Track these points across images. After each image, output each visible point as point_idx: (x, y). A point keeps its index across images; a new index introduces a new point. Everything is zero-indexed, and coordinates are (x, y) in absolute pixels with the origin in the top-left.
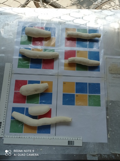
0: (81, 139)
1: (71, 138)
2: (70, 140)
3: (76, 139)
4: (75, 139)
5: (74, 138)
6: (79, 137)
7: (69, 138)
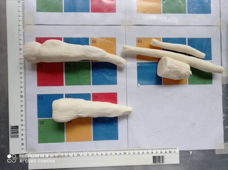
0: (177, 151)
1: (159, 151)
2: (156, 155)
3: (168, 152)
4: (166, 152)
5: (164, 151)
6: (172, 149)
7: (154, 151)
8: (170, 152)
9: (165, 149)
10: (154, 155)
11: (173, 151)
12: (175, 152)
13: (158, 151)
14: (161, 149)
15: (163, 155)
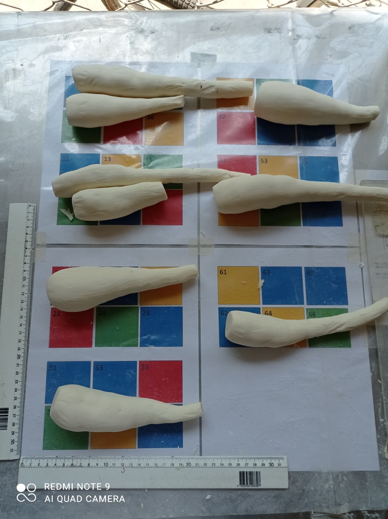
3: (267, 465)
4: (263, 465)
5: (259, 463)
7: (242, 463)
8: (271, 465)
9: (263, 459)
10: (242, 470)
11: (276, 463)
12: (279, 464)
13: (248, 461)
14: (255, 459)
15: (258, 470)
